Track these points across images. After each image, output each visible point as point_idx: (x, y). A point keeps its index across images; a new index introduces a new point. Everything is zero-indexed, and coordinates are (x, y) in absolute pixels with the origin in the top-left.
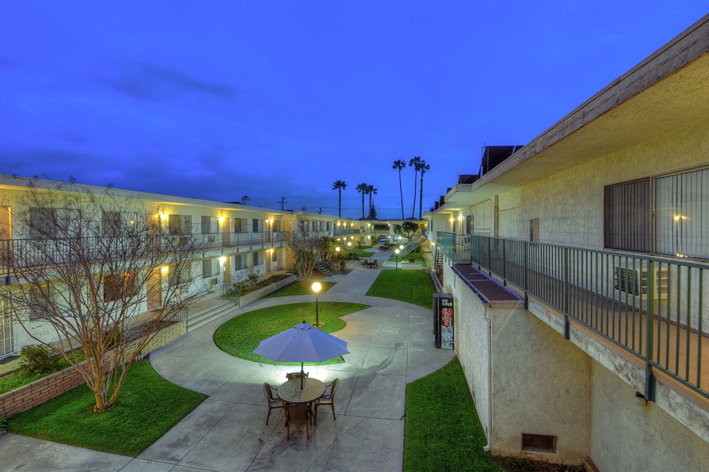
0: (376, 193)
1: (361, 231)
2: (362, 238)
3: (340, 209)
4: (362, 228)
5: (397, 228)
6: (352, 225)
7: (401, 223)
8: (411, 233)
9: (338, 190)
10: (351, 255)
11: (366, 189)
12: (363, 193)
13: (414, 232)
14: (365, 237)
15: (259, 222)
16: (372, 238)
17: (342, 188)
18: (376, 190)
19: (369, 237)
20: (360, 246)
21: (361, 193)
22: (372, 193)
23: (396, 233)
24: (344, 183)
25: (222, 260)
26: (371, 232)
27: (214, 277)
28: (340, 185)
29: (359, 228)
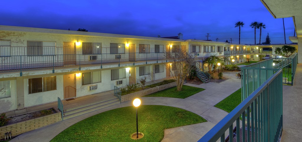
0: (265, 28)
1: (252, 52)
2: (252, 57)
3: (240, 39)
4: (252, 49)
5: (278, 50)
6: (244, 48)
7: (281, 47)
8: (289, 53)
9: (239, 27)
10: (235, 67)
11: (257, 25)
12: (255, 28)
13: (292, 53)
14: (255, 56)
15: (161, 47)
16: (260, 56)
17: (241, 26)
18: (264, 25)
19: (257, 56)
20: (249, 61)
21: (254, 28)
22: (262, 27)
23: (276, 53)
24: (242, 23)
25: (128, 69)
26: (260, 53)
27: (120, 80)
28: (240, 24)
29: (250, 50)
